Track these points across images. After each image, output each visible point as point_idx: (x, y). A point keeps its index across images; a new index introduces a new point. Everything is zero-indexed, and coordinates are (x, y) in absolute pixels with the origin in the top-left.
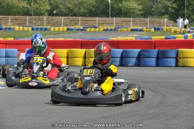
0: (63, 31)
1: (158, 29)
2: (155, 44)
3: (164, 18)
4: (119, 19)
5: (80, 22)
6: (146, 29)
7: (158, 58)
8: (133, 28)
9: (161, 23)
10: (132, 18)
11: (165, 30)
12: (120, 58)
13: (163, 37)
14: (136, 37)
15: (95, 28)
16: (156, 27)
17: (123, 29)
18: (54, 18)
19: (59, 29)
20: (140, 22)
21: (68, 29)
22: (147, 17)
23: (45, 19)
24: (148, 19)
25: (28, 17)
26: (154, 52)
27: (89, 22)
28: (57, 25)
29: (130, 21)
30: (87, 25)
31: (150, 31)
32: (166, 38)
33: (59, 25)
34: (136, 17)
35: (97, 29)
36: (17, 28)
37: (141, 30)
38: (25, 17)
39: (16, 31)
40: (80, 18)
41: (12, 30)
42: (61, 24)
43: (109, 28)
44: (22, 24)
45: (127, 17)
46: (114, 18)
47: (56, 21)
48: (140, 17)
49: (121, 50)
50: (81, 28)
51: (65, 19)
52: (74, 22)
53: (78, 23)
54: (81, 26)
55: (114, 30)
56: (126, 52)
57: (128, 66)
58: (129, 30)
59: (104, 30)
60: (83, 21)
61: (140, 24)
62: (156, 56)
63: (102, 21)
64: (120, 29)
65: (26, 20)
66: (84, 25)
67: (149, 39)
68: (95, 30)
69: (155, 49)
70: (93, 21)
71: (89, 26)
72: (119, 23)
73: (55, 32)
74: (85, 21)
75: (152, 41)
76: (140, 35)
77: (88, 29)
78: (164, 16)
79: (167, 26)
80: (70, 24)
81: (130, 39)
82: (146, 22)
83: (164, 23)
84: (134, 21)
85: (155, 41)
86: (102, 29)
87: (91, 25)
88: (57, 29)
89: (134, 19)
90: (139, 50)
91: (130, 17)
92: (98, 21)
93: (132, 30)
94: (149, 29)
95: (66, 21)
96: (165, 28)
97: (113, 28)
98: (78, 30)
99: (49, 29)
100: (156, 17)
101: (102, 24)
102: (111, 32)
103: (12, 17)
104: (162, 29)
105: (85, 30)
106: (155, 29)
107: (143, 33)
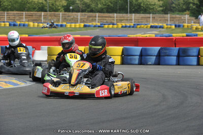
0: (80, 28)
1: (179, 26)
2: (175, 42)
3: (186, 14)
4: (138, 15)
5: (97, 18)
6: (166, 26)
7: (178, 56)
8: (153, 24)
9: (182, 20)
10: (151, 15)
11: (186, 27)
12: (139, 56)
13: (185, 34)
14: (155, 34)
15: (113, 24)
16: (177, 23)
17: (143, 26)
18: (70, 14)
19: (75, 26)
20: (160, 19)
21: (85, 26)
22: (168, 14)
23: (61, 15)
24: (169, 15)
25: (43, 13)
26: (175, 50)
27: (107, 18)
28: (73, 21)
29: (150, 18)
30: (105, 21)
31: (170, 28)
32: (187, 36)
33: (76, 22)
34: (156, 14)
35: (115, 26)
36: (31, 24)
37: (161, 27)
38: (40, 13)
39: (31, 28)
40: (97, 14)
41: (26, 26)
42: (78, 20)
43: (128, 25)
44: (38, 20)
45: (146, 13)
46: (133, 14)
47: (72, 17)
48: (160, 13)
49: (140, 48)
50: (99, 24)
51: (82, 15)
52: (91, 18)
53: (95, 20)
54: (98, 22)
55: (133, 27)
56: (145, 49)
57: (147, 65)
58: (149, 27)
59: (122, 27)
60: (101, 17)
61: (160, 20)
62: (176, 54)
63: (121, 17)
64: (139, 26)
65: (41, 16)
66: (101, 22)
67: (169, 36)
68: (112, 27)
69: (175, 47)
70: (111, 17)
71: (107, 22)
72: (138, 20)
73: (71, 29)
74: (103, 17)
75: (173, 39)
76: (160, 32)
77: (106, 26)
78: (185, 13)
79: (188, 23)
80: (87, 20)
81: (149, 36)
82: (166, 19)
83: (185, 20)
84: (154, 18)
85: (176, 39)
86: (120, 26)
87: (109, 21)
88: (73, 25)
89: (154, 15)
90: (159, 48)
91: (150, 13)
92: (116, 17)
93: (152, 27)
94: (169, 26)
95: (83, 17)
96: (186, 25)
97: (132, 24)
98: (95, 26)
99: (66, 25)
100: (177, 13)
101: (121, 21)
102: (129, 29)
103: (27, 12)
104: (183, 26)
105: (103, 27)
106: (176, 26)
107: (163, 30)
